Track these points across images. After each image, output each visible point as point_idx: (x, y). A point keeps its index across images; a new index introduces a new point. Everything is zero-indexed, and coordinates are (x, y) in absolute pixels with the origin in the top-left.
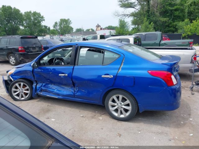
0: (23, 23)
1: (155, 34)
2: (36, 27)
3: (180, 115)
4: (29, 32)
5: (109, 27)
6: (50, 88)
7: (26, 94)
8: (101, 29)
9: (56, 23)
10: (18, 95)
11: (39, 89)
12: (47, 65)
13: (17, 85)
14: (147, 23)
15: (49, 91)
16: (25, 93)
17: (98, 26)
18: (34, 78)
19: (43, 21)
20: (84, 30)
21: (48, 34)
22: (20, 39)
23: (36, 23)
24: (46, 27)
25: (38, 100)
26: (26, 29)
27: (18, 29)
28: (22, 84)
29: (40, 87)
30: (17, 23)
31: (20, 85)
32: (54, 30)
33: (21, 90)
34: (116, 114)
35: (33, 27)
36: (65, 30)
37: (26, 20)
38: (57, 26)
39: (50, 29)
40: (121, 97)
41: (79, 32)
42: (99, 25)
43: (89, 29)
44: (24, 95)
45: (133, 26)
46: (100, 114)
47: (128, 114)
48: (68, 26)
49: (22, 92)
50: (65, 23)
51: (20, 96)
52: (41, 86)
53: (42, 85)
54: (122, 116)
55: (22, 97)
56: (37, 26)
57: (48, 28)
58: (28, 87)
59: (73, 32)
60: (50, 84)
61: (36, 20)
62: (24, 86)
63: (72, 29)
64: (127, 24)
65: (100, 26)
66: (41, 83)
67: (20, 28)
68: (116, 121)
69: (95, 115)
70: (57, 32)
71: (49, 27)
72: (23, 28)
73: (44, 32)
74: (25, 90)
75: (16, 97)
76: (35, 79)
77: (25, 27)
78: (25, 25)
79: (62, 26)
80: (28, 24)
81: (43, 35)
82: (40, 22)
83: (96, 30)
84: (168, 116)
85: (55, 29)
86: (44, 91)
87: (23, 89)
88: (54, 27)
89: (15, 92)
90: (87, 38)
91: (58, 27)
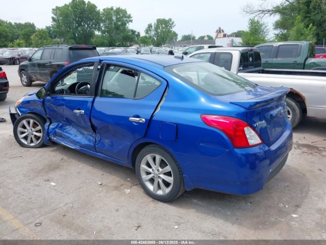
0: (100, 25)
1: (298, 45)
2: (118, 32)
3: (277, 204)
4: (107, 40)
5: (239, 32)
6: (66, 132)
7: (37, 138)
8: (225, 36)
9: (150, 26)
10: (26, 138)
11: (52, 132)
12: (67, 94)
13: (24, 122)
14: (302, 25)
15: (65, 135)
16: (35, 136)
17: (220, 31)
18: (46, 114)
19: (130, 23)
20: (195, 37)
21: (137, 43)
22: (68, 50)
23: (119, 26)
24: (133, 32)
25: (55, 148)
26: (104, 35)
27: (91, 35)
28: (32, 121)
29: (53, 129)
30: (92, 26)
31: (29, 123)
32: (145, 37)
33: (30, 131)
34: (151, 187)
35: (114, 33)
36: (163, 38)
37: (104, 21)
38: (150, 31)
39: (139, 36)
40: (158, 158)
41: (187, 41)
42: (222, 29)
43: (204, 37)
44: (34, 139)
45: (278, 32)
46: (132, 183)
47: (168, 190)
48: (169, 31)
49: (32, 134)
50: (163, 26)
51: (29, 139)
52: (56, 128)
53: (57, 126)
54: (160, 192)
55: (32, 142)
56: (120, 30)
57: (136, 33)
58: (39, 127)
59: (177, 40)
60: (67, 125)
61: (119, 21)
62: (35, 125)
63: (176, 35)
64: (264, 26)
65: (223, 31)
66: (56, 122)
67: (94, 34)
68: (150, 199)
69: (122, 185)
70: (150, 40)
71: (139, 33)
72: (100, 34)
73: (130, 40)
74: (37, 132)
75: (23, 141)
76: (48, 116)
77: (103, 32)
78: (103, 28)
79: (159, 31)
80: (108, 27)
81: (129, 45)
82: (125, 24)
83: (217, 37)
84: (251, 203)
85: (148, 35)
86: (58, 136)
87: (33, 129)
88: (147, 32)
89: (22, 133)
90: (187, 51)
91: (153, 33)
